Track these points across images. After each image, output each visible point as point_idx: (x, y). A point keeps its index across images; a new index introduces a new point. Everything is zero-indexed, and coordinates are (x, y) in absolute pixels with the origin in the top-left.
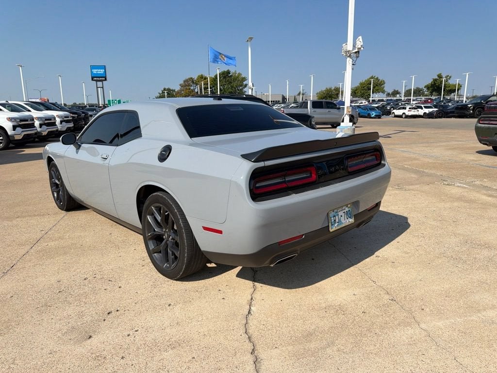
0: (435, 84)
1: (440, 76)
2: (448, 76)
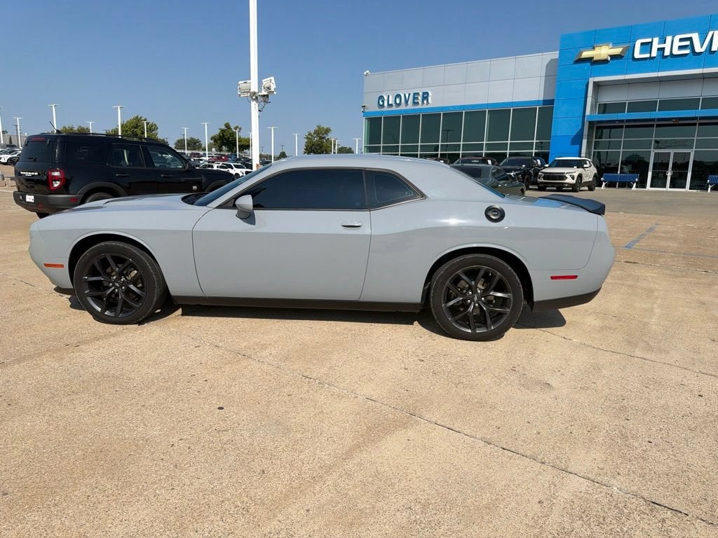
0: (223, 136)
1: (227, 126)
2: (237, 127)
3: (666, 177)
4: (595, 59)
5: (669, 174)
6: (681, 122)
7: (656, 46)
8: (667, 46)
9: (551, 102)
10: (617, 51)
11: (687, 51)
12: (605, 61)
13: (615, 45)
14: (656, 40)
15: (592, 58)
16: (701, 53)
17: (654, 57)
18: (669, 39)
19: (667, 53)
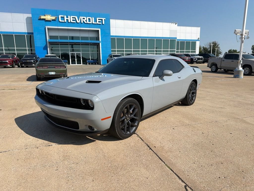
3: (75, 61)
4: (46, 19)
5: (76, 60)
6: (76, 44)
7: (66, 19)
8: (69, 19)
9: (32, 33)
10: (54, 18)
11: (75, 22)
12: (50, 21)
13: (52, 16)
14: (65, 17)
15: (45, 19)
16: (79, 23)
17: (66, 22)
18: (69, 17)
19: (69, 21)
